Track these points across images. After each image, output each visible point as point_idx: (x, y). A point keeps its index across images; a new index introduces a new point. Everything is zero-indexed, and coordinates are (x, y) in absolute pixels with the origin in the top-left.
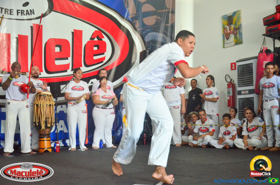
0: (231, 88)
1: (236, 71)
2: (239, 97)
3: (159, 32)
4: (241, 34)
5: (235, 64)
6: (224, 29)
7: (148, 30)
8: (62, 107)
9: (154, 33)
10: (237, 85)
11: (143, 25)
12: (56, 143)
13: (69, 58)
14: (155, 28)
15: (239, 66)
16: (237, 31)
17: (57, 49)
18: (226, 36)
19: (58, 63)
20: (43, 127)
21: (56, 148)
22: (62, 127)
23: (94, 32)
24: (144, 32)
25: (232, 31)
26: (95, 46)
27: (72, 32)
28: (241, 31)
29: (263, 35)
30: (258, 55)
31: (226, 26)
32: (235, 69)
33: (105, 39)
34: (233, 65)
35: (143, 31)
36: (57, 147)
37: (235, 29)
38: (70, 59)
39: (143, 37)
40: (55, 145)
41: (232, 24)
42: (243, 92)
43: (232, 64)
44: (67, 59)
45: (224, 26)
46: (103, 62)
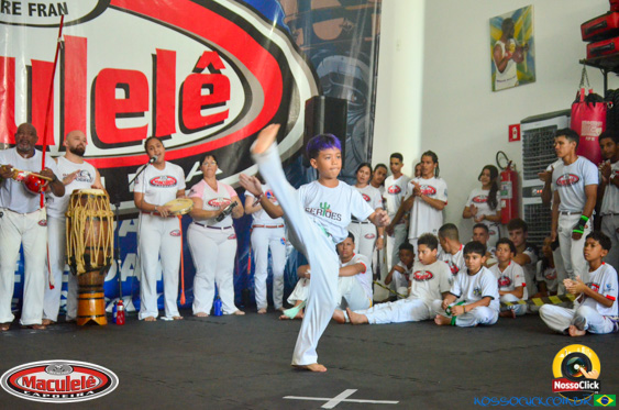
0: (509, 182)
1: (521, 143)
2: (526, 201)
3: (348, 55)
4: (531, 60)
5: (518, 127)
6: (495, 48)
7: (324, 51)
8: (132, 223)
9: (337, 58)
10: (522, 175)
11: (314, 39)
12: (117, 304)
13: (146, 113)
14: (340, 47)
15: (526, 132)
16: (523, 53)
17: (120, 94)
18: (499, 64)
19: (122, 123)
20: (80, 268)
21: (116, 315)
22: (132, 268)
23: (201, 54)
24: (315, 56)
25: (511, 52)
26: (204, 87)
27: (154, 56)
28: (531, 53)
29: (581, 62)
30: (569, 107)
31: (498, 42)
32: (518, 139)
33: (228, 71)
34: (515, 130)
35: (312, 52)
36: (119, 313)
37: (520, 49)
38: (149, 115)
39: (313, 67)
40: (114, 309)
41: (512, 37)
42: (534, 191)
43: (511, 127)
44: (142, 115)
45: (493, 42)
46: (222, 122)
